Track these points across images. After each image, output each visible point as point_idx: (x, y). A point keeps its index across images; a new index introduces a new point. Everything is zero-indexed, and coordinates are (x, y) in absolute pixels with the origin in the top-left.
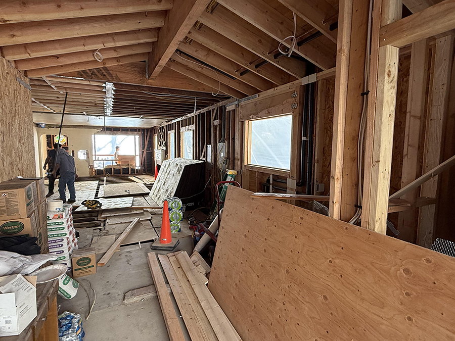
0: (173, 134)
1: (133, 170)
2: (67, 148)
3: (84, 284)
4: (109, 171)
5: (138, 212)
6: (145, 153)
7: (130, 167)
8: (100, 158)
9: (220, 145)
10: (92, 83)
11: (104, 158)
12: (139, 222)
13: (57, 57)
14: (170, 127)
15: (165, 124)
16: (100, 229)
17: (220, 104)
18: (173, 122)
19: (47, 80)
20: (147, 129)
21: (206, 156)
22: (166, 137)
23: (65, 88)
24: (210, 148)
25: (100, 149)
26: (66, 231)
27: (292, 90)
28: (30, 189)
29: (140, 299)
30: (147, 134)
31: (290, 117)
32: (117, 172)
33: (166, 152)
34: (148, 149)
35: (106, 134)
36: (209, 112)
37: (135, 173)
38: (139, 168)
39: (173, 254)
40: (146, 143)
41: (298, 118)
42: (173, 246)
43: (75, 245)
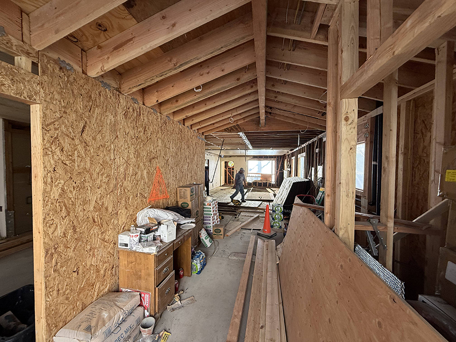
0: (294, 160)
1: (270, 184)
2: (233, 169)
3: (216, 243)
4: (255, 183)
5: (261, 211)
6: (278, 173)
7: (268, 182)
8: (251, 175)
9: (319, 167)
10: (232, 134)
11: (252, 175)
12: (258, 217)
13: (214, 124)
14: (293, 155)
15: (290, 152)
16: (236, 217)
17: (320, 136)
18: (294, 150)
19: (213, 135)
20: (281, 156)
21: (311, 176)
22: (290, 161)
23: (223, 138)
24: (313, 169)
25: (251, 170)
26: (212, 213)
27: (365, 122)
28: (193, 188)
29: (237, 259)
30: (280, 160)
31: (364, 144)
32: (260, 184)
33: (290, 172)
34: (281, 170)
35: (255, 160)
36: (313, 143)
37: (271, 186)
38: (274, 183)
39: (267, 240)
40: (280, 166)
41: (369, 145)
42: (270, 235)
43: (218, 222)
